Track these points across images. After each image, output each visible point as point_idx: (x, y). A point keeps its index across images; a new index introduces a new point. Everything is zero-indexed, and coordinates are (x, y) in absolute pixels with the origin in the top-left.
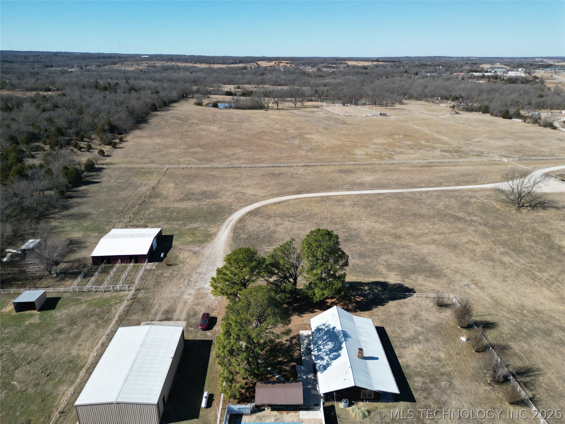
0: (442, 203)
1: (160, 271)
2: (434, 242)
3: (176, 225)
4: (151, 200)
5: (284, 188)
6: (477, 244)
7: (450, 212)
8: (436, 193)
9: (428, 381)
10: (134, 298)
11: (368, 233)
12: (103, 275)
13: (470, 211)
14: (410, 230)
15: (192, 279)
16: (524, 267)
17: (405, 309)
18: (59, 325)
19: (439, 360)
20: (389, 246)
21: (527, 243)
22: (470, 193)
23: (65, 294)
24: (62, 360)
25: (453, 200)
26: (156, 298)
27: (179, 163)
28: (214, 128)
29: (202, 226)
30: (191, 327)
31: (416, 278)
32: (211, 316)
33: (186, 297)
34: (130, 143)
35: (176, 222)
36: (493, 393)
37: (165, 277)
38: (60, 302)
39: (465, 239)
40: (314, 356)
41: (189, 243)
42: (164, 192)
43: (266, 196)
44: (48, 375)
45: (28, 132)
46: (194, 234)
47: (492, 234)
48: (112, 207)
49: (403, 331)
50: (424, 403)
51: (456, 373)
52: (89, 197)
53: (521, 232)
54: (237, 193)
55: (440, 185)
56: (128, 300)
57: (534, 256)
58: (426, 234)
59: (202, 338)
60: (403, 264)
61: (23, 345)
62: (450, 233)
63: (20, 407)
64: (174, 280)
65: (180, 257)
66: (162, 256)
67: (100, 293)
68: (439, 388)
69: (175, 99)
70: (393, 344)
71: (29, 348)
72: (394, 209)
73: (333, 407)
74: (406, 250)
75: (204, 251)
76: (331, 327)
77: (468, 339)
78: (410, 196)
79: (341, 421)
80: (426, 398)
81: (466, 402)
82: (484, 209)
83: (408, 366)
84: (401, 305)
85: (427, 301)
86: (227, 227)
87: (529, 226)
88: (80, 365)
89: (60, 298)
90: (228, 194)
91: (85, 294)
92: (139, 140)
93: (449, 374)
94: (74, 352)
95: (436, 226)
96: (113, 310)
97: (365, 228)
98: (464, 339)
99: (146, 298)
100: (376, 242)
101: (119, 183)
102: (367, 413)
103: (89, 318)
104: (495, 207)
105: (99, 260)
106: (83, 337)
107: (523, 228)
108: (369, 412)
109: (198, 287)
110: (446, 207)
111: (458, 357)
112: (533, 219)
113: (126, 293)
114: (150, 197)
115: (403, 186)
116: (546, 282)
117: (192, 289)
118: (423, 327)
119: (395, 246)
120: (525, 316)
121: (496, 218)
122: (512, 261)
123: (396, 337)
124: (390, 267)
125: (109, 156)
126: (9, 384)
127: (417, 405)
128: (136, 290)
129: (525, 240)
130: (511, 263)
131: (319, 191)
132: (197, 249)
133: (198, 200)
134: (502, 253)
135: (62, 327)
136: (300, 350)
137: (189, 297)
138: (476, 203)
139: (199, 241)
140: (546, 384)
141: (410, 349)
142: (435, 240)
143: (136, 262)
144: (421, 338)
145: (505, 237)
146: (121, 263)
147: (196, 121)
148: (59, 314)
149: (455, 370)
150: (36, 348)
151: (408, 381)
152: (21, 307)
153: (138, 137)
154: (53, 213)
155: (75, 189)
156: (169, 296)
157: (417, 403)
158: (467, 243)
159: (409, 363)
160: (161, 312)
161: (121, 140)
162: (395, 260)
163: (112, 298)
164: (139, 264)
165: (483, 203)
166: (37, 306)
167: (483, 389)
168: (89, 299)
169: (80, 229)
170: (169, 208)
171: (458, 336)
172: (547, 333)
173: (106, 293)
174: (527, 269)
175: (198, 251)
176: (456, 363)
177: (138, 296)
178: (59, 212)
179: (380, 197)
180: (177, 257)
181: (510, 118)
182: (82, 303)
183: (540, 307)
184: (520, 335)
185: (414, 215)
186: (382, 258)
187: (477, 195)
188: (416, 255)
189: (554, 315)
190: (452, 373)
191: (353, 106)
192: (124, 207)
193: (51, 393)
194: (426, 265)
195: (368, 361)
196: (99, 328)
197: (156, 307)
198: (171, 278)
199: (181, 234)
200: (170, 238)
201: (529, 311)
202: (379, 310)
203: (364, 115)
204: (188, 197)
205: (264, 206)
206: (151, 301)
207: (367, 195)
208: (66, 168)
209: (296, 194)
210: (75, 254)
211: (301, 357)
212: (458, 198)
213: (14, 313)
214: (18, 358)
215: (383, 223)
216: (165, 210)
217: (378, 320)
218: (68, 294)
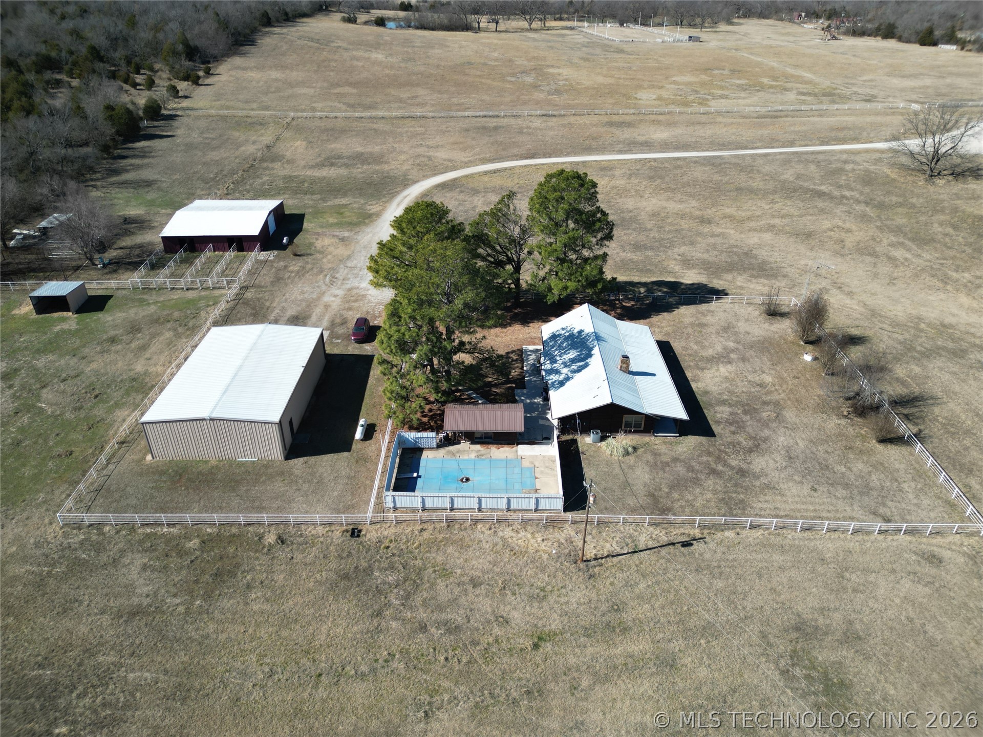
0: (791, 172)
1: (282, 264)
2: (771, 228)
3: (308, 200)
4: (265, 165)
5: (504, 149)
6: (849, 231)
7: (806, 184)
8: (783, 157)
9: (739, 412)
10: (239, 297)
11: (653, 215)
12: (183, 266)
13: (842, 182)
14: (728, 211)
15: (337, 275)
16: (928, 264)
17: (709, 319)
18: (112, 333)
19: (762, 385)
20: (689, 233)
21: (940, 229)
22: (844, 156)
23: (120, 291)
24: (118, 377)
25: (813, 167)
26: (277, 300)
27: (314, 109)
28: (379, 56)
29: (355, 202)
30: (338, 338)
31: (734, 278)
32: (371, 324)
33: (327, 299)
34: (224, 78)
35: (308, 196)
36: (850, 429)
37: (292, 272)
38: (110, 302)
39: (827, 224)
40: (545, 370)
41: (332, 225)
42: (288, 154)
43: (470, 162)
44: (96, 397)
45: (37, 55)
46: (342, 214)
47: (878, 216)
48: (194, 173)
49: (703, 347)
50: (729, 440)
51: (789, 402)
52: (153, 157)
53: (930, 213)
54: (419, 156)
55: (792, 144)
56: (228, 302)
57: (951, 248)
58: (758, 216)
59: (357, 352)
60: (711, 259)
61: (51, 357)
62: (801, 216)
63: (53, 435)
64: (307, 275)
65: (316, 245)
66: (285, 241)
67: (179, 292)
68: (759, 421)
69: (306, 10)
70: (683, 365)
71: (63, 362)
72: (704, 182)
73: (575, 441)
74: (719, 240)
75: (359, 238)
76: (575, 331)
77: (816, 359)
78: (733, 160)
79: (587, 459)
80: (733, 433)
81: (803, 439)
82: (868, 179)
83: (706, 393)
84: (703, 314)
85: (750, 309)
86: (399, 205)
87: (946, 204)
88: (149, 385)
89: (112, 296)
90: (402, 157)
91: (154, 292)
92: (240, 73)
93: (777, 404)
94: (139, 367)
95: (777, 206)
96: (203, 314)
97: (648, 209)
98: (808, 358)
99: (258, 299)
100: (667, 229)
101: (206, 138)
102: (630, 450)
103: (162, 324)
104: (888, 176)
105: (175, 244)
106: (153, 349)
107: (936, 208)
108: (635, 449)
109: (348, 286)
110: (798, 177)
111: (796, 381)
112: (956, 194)
113: (223, 291)
114: (262, 160)
115: (723, 146)
116: (966, 286)
117: (339, 288)
118: (738, 343)
119: (699, 234)
120: (922, 331)
121: (889, 193)
122: (908, 256)
123: (691, 355)
124: (687, 263)
125: (186, 97)
126: (34, 406)
127: (718, 441)
128: (241, 288)
129: (936, 225)
130: (906, 259)
131: (568, 155)
132: (346, 234)
133: (346, 166)
134: (892, 245)
135: (116, 335)
136: (522, 367)
137: (333, 299)
138: (854, 170)
139: (350, 224)
140: (945, 418)
141: (713, 371)
142: (774, 226)
143: (241, 249)
144: (732, 356)
145: (901, 221)
146: (215, 251)
147: (345, 45)
148: (110, 319)
149: (789, 399)
150: (73, 361)
151: (705, 411)
152: (46, 305)
153: (238, 68)
154: (92, 180)
155: (130, 145)
156: (299, 297)
157: (718, 438)
158: (831, 230)
159: (708, 389)
160: (286, 318)
161: (208, 73)
162: (697, 253)
163: (201, 298)
164: (245, 253)
165: (867, 171)
166: (72, 303)
167: (834, 423)
168: (162, 299)
169: (140, 204)
170: (297, 177)
171: (798, 355)
172: (958, 354)
173: (190, 292)
174: (934, 267)
175: (348, 237)
176: (791, 390)
177: (245, 296)
178: (103, 178)
179: (679, 163)
180: (311, 245)
181: (935, 44)
182: (149, 304)
183: (949, 320)
184: (910, 354)
185: (739, 190)
186: (676, 250)
187: (858, 158)
188: (736, 246)
189: (972, 330)
190: (782, 402)
191: (638, 27)
192: (217, 174)
193: (102, 420)
194: (753, 261)
195: (637, 378)
196: (180, 337)
197: (277, 311)
198: (301, 273)
199: (318, 213)
200: (298, 220)
201: (929, 325)
202: (663, 320)
203: (660, 40)
204: (330, 161)
205: (466, 176)
206: (267, 304)
207: (655, 160)
208: (109, 108)
209: (527, 158)
210: (133, 237)
211: (524, 377)
212: (822, 163)
213: (34, 315)
214: (45, 375)
215: (681, 201)
216: (290, 178)
217: (660, 332)
218: (124, 292)
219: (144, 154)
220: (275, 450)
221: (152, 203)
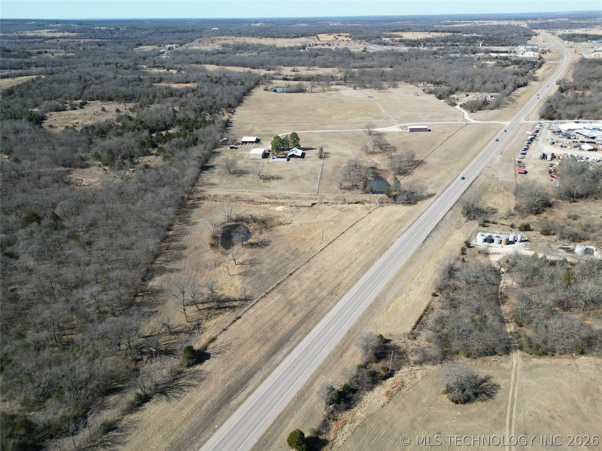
0: (346, 134)
5: (296, 129)
6: (345, 143)
12: (245, 144)
13: (353, 136)
14: (329, 140)
15: (265, 145)
25: (352, 133)
27: (259, 120)
28: (273, 105)
29: (267, 137)
34: (238, 112)
35: (260, 137)
37: (260, 145)
41: (264, 140)
42: (255, 130)
43: (289, 131)
48: (241, 132)
52: (233, 130)
54: (280, 130)
66: (258, 142)
67: (246, 147)
69: (252, 86)
72: (330, 135)
78: (339, 132)
90: (277, 130)
92: (241, 111)
97: (316, 140)
101: (240, 127)
104: (363, 135)
105: (243, 142)
113: (251, 147)
114: (251, 131)
115: (340, 129)
121: (359, 138)
125: (232, 117)
131: (308, 130)
139: (267, 140)
146: (249, 143)
152: (231, 148)
158: (342, 143)
161: (235, 111)
165: (360, 134)
166: (234, 147)
181: (441, 99)
185: (335, 137)
191: (359, 90)
200: (260, 140)
203: (359, 97)
204: (263, 131)
207: (324, 132)
209: (300, 131)
210: (237, 141)
220: (261, 157)
221: (237, 137)
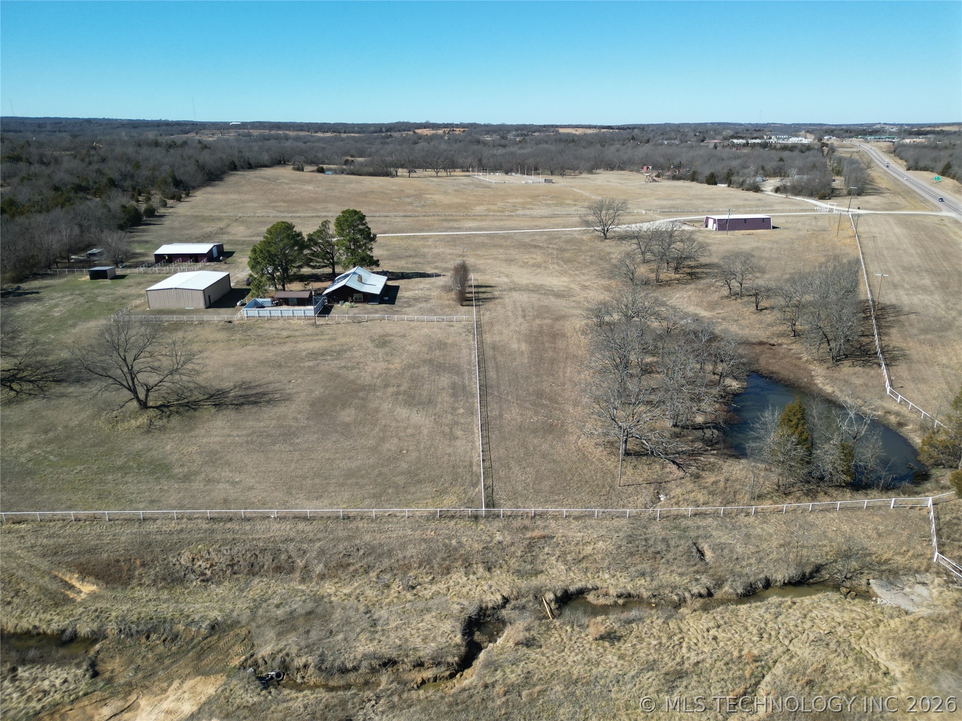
1: (217, 266)
2: (495, 258)
4: (218, 236)
7: (533, 243)
8: (534, 233)
9: (411, 300)
13: (554, 242)
14: (479, 253)
15: (246, 270)
17: (426, 281)
19: (429, 295)
21: (583, 258)
22: (568, 232)
23: (131, 274)
25: (545, 237)
27: (254, 213)
30: (239, 285)
35: (239, 246)
37: (222, 269)
38: (127, 277)
39: (527, 257)
42: (233, 233)
44: (123, 298)
45: (73, 184)
47: (557, 254)
49: (414, 287)
50: (400, 305)
51: (435, 298)
53: (586, 252)
55: (545, 228)
57: (581, 264)
58: (493, 254)
62: (517, 254)
63: (105, 306)
64: (230, 269)
65: (238, 261)
66: (221, 259)
68: (417, 302)
69: (266, 163)
70: (400, 291)
71: (106, 291)
73: (332, 306)
78: (503, 235)
80: (403, 304)
81: (431, 305)
82: (570, 241)
89: (128, 275)
91: (149, 275)
92: (210, 196)
93: (430, 299)
95: (508, 251)
100: (438, 258)
101: (183, 225)
102: (354, 307)
104: (582, 239)
105: (160, 258)
107: (592, 250)
110: (533, 240)
114: (216, 234)
117: (245, 273)
118: (432, 286)
121: (575, 245)
122: (556, 267)
123: (406, 289)
125: (172, 207)
126: (94, 300)
130: (553, 267)
134: (552, 263)
135: (131, 285)
137: (241, 276)
141: (412, 292)
142: (498, 258)
143: (196, 258)
144: (425, 289)
145: (567, 255)
146: (182, 262)
147: (287, 181)
148: (127, 281)
150: (111, 291)
151: (397, 300)
152: (96, 276)
153: (209, 193)
155: (136, 227)
157: (395, 305)
159: (404, 296)
161: (188, 195)
164: (198, 260)
165: (574, 237)
166: (109, 275)
167: (448, 302)
168: (153, 276)
169: (142, 249)
170: (236, 240)
172: (534, 291)
174: (565, 270)
179: (471, 236)
180: (235, 261)
181: (716, 184)
182: (147, 277)
186: (435, 263)
192: (187, 238)
193: (126, 302)
195: (366, 285)
198: (227, 269)
199: (243, 251)
200: (231, 253)
202: (403, 281)
203: (524, 182)
207: (457, 235)
208: (124, 207)
209: (380, 234)
210: (138, 258)
212: (552, 235)
213: (90, 280)
214: (98, 294)
215: (456, 249)
216: (231, 241)
217: (398, 284)
218: (134, 274)
219: (144, 231)
220: (202, 305)
221: (149, 248)
